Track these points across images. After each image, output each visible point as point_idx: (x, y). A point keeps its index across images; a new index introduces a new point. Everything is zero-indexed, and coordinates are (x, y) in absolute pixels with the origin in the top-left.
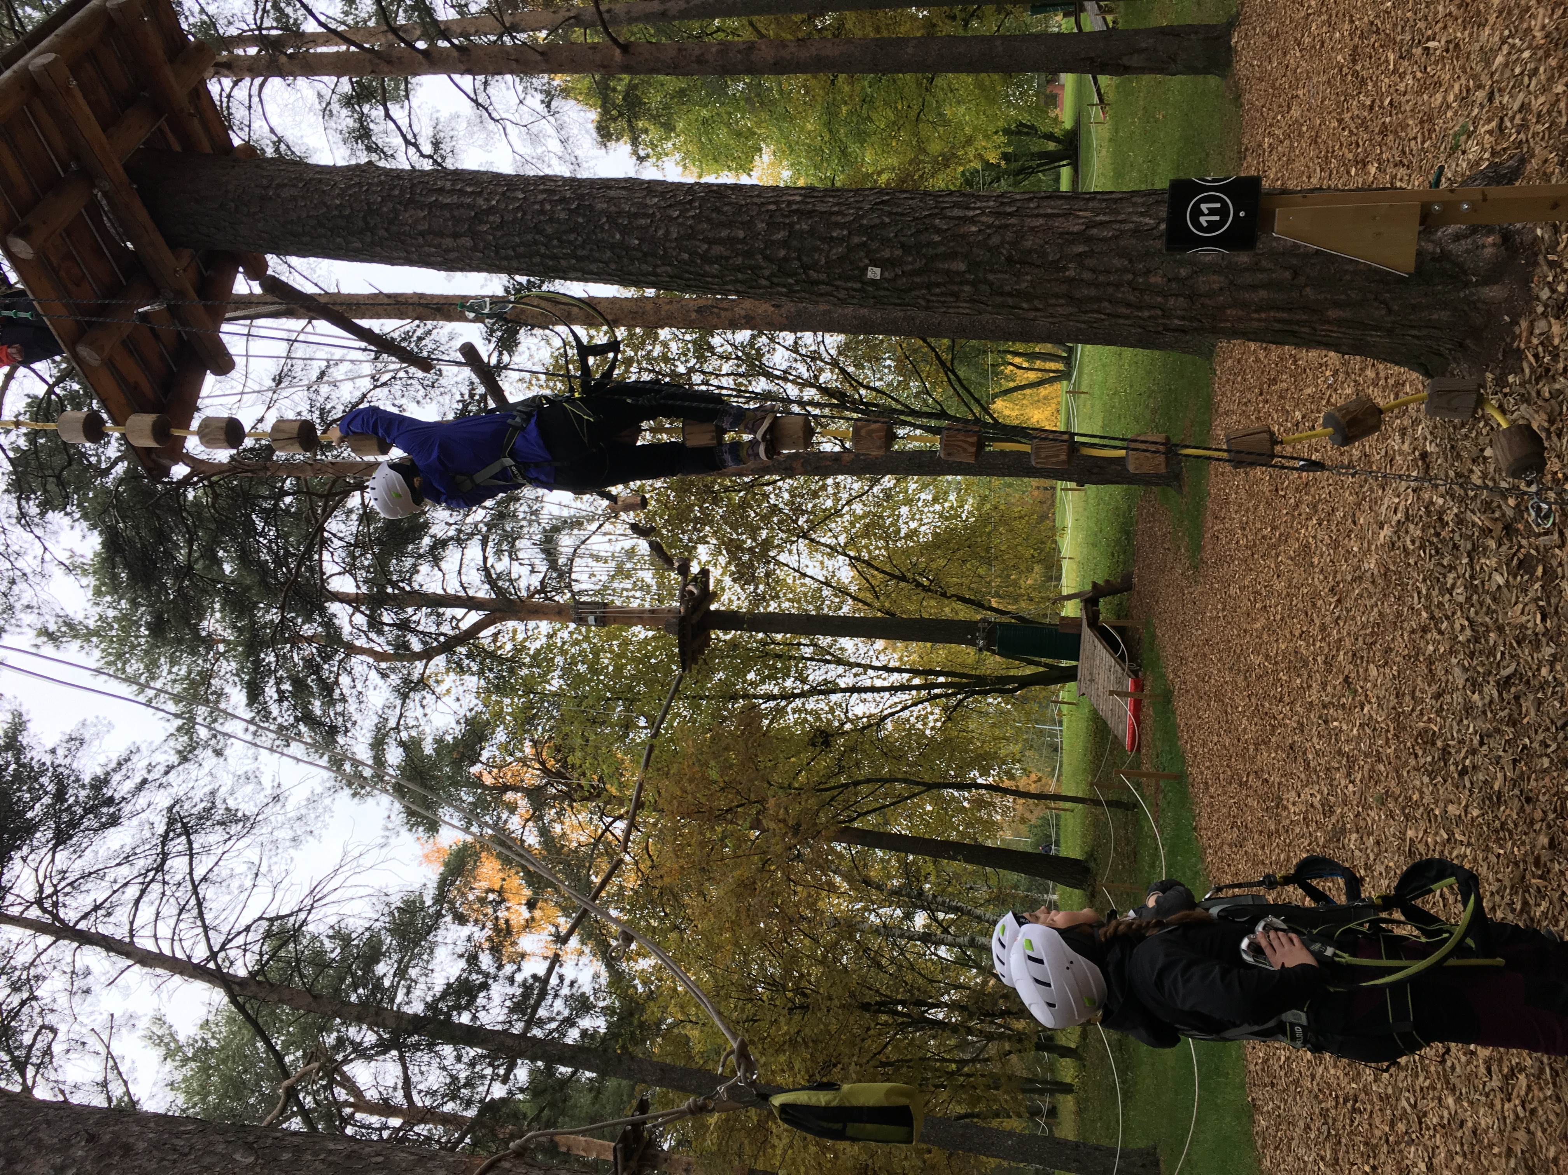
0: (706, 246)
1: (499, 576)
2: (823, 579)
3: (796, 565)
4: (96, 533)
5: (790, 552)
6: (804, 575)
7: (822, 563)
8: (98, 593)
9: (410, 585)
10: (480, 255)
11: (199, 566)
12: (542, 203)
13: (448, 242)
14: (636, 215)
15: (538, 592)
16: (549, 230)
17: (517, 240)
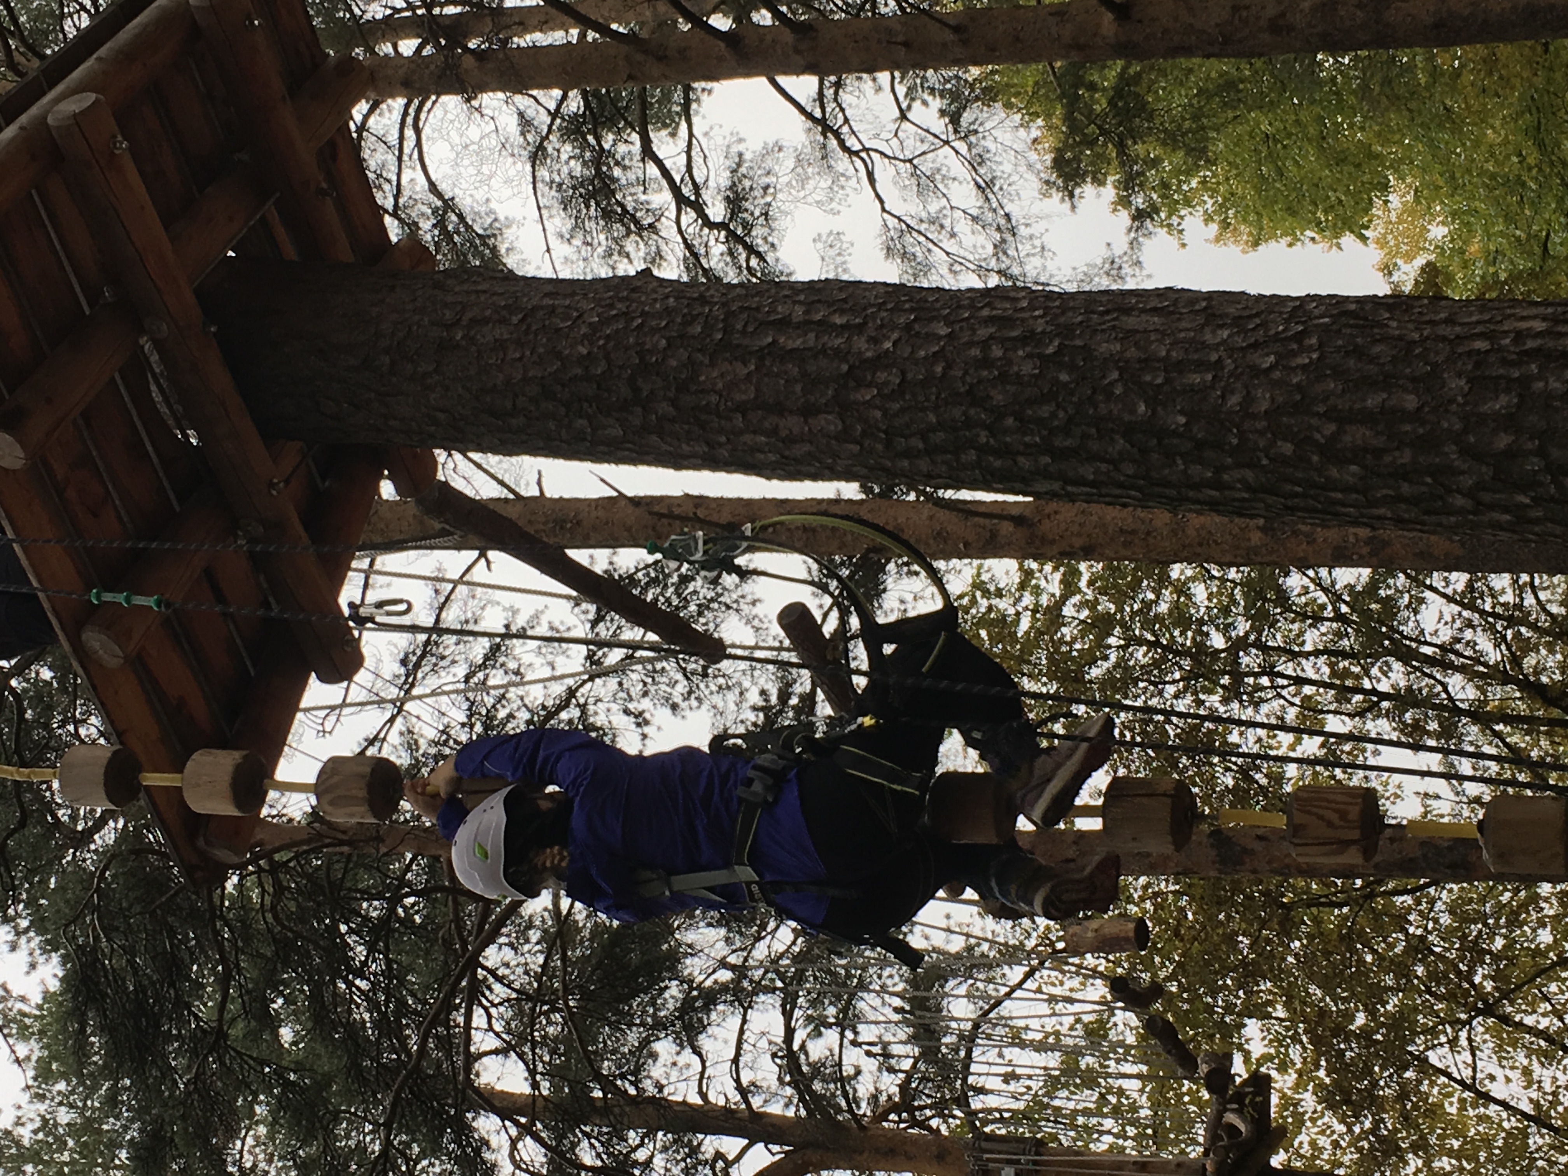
0: (1330, 428)
1: (817, 1069)
2: (1528, 1108)
3: (1467, 1073)
4: (55, 958)
5: (1453, 1043)
6: (1487, 1098)
7: (1527, 1072)
8: (44, 1074)
9: (635, 1084)
10: (856, 448)
11: (236, 1031)
12: (985, 345)
13: (792, 424)
14: (1180, 366)
15: (895, 1108)
16: (998, 397)
17: (932, 418)
